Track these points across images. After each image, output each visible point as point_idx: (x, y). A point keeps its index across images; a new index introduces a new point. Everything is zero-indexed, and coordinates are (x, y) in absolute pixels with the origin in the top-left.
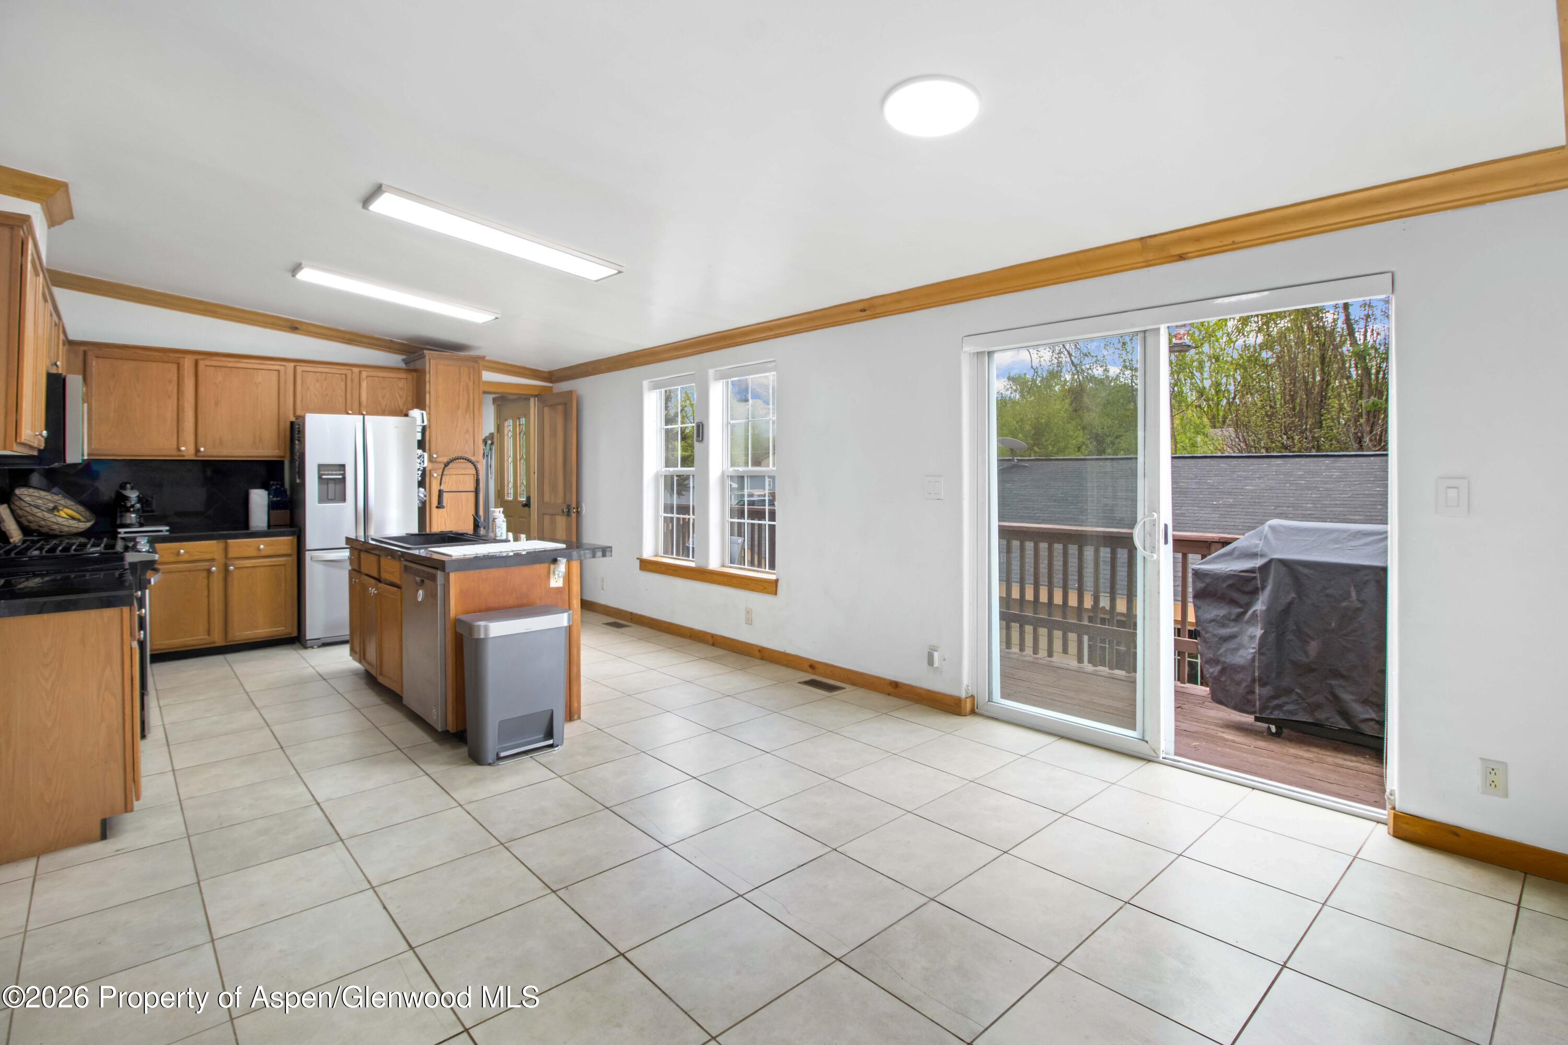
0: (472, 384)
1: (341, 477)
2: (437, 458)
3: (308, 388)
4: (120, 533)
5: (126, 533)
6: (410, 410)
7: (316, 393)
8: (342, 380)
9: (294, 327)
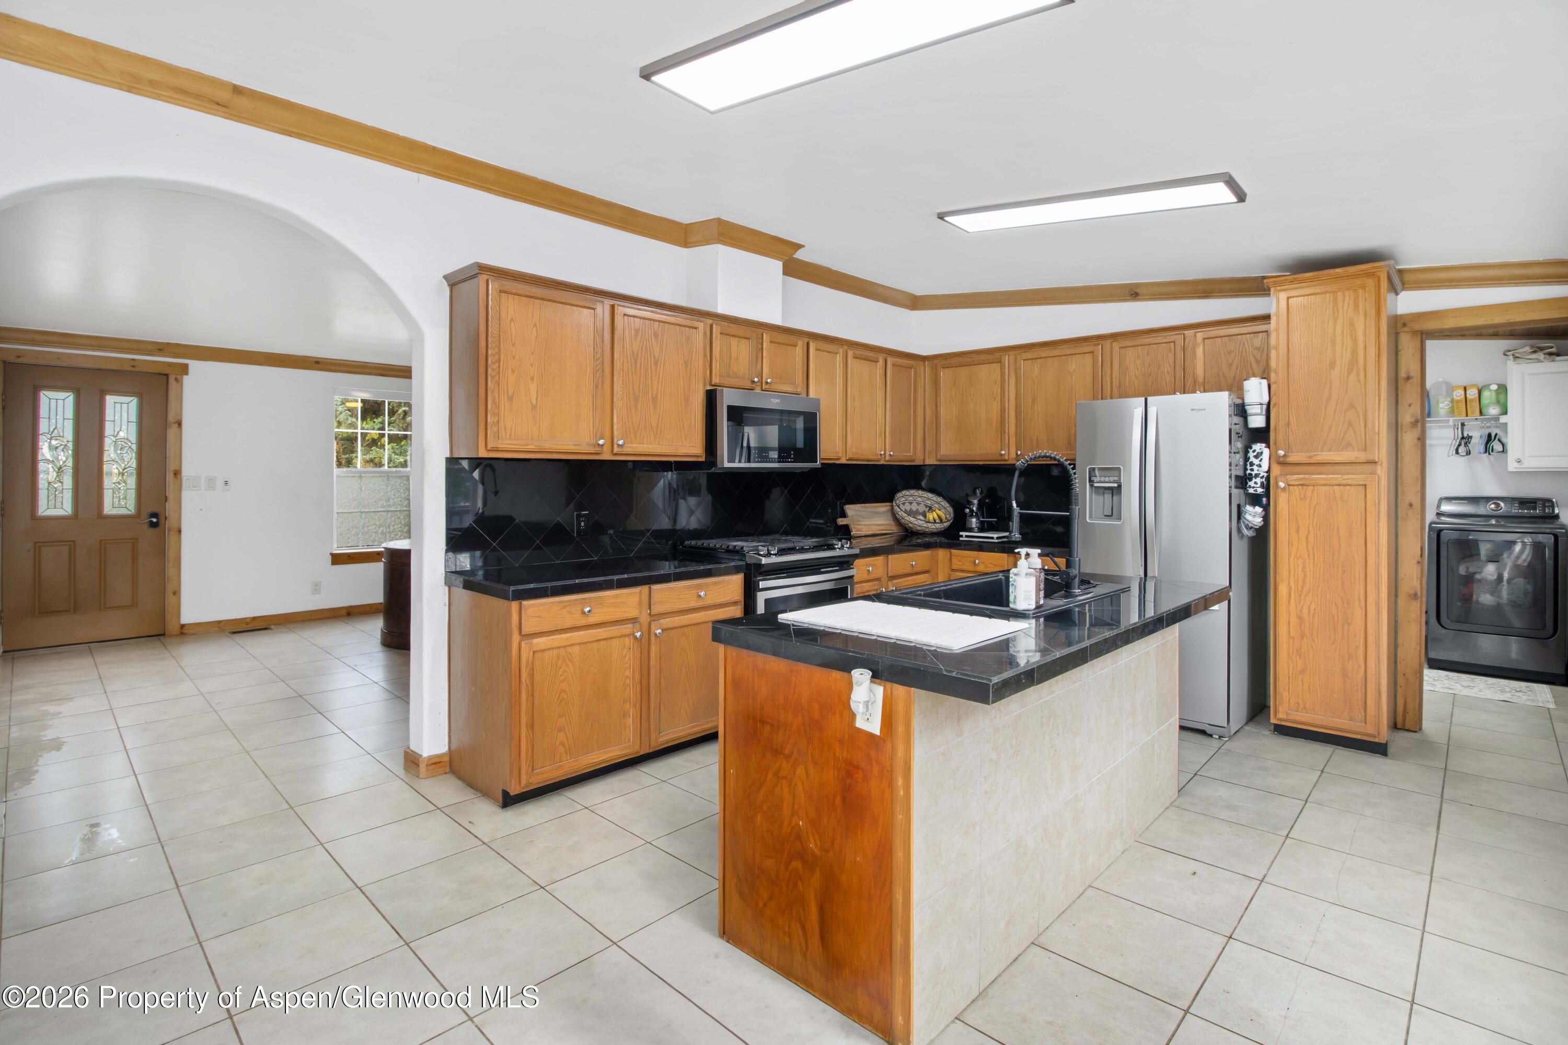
0: (1362, 318)
1: (1116, 485)
2: (1284, 456)
3: (1127, 368)
4: (962, 536)
5: (967, 536)
6: (1245, 380)
7: (1137, 374)
8: (1170, 350)
9: (1133, 293)
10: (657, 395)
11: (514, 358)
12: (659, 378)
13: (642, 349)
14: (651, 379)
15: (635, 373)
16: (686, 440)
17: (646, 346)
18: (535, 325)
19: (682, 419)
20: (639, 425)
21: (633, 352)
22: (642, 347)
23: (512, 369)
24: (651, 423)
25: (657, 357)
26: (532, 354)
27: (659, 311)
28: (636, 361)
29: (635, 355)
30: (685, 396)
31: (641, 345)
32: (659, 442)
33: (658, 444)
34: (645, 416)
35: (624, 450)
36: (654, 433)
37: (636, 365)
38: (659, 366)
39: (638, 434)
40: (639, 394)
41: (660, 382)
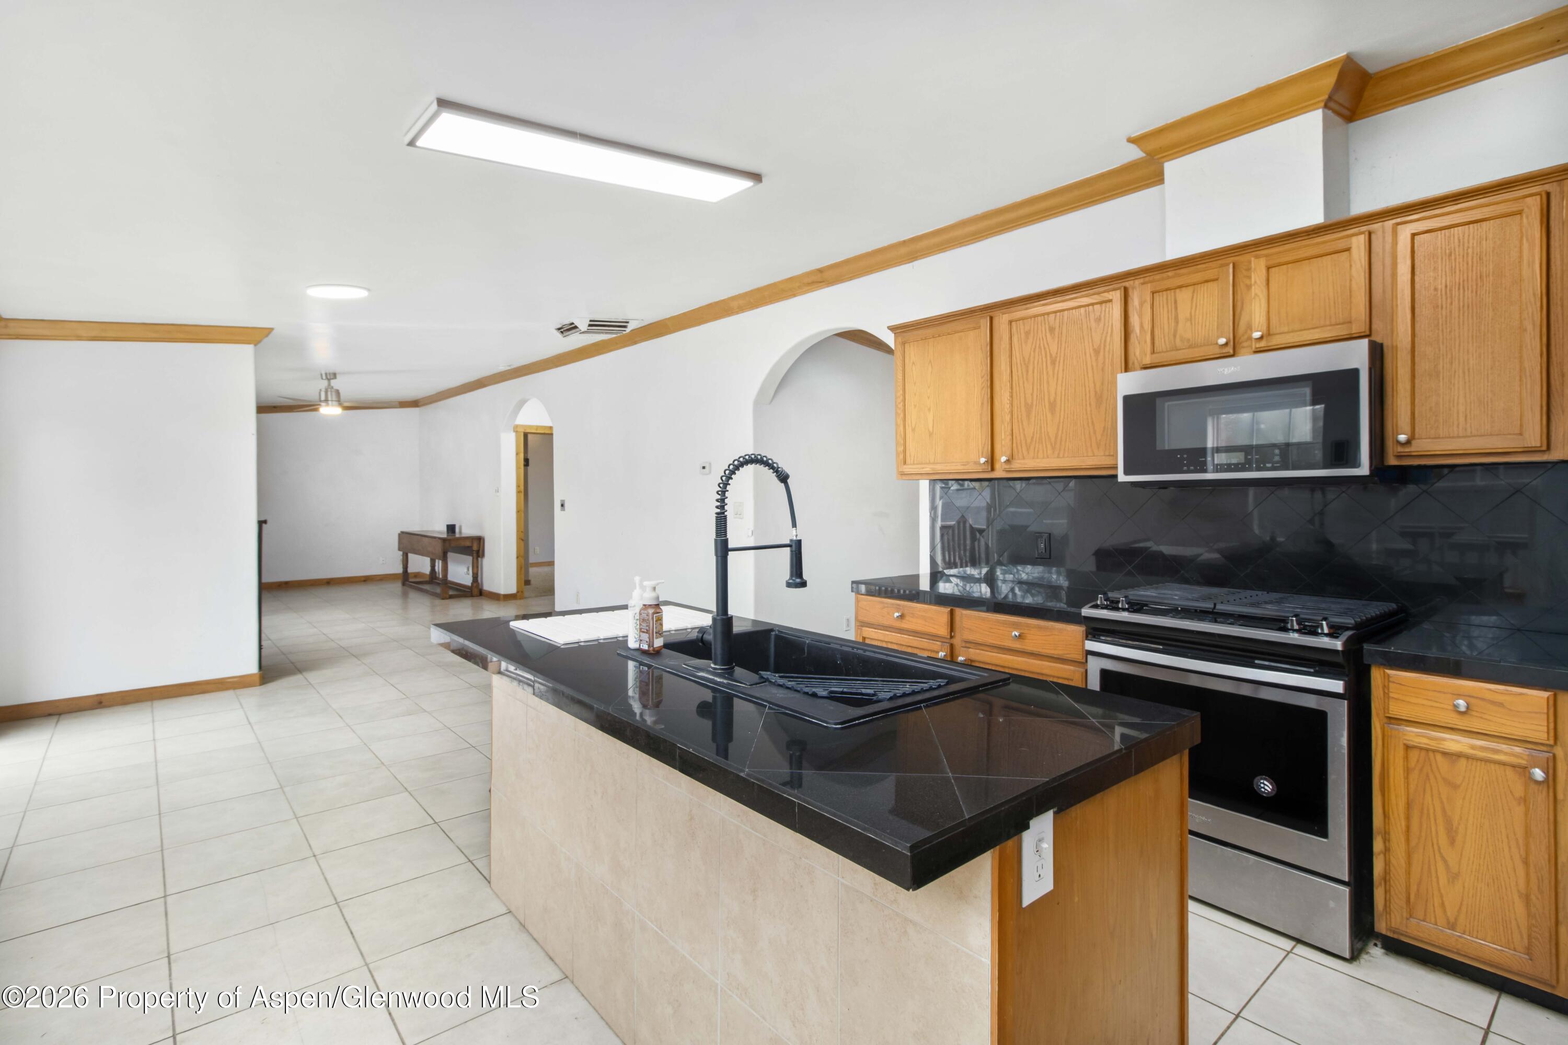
10: (1055, 400)
11: (915, 394)
12: (1057, 380)
13: (1034, 351)
14: (1048, 382)
15: (1027, 380)
16: (1098, 448)
17: (1040, 347)
18: (930, 361)
19: (1093, 422)
20: (1032, 438)
21: (1024, 358)
22: (1035, 349)
23: (914, 405)
24: (1048, 433)
25: (1054, 355)
26: (929, 387)
27: (1059, 299)
28: (1027, 367)
29: (1027, 360)
30: (1096, 392)
31: (1033, 347)
32: (1059, 454)
33: (1058, 457)
34: (1041, 427)
35: (1012, 466)
36: (1051, 444)
37: (1027, 372)
38: (1057, 365)
39: (1032, 448)
40: (1032, 403)
41: (1060, 382)
